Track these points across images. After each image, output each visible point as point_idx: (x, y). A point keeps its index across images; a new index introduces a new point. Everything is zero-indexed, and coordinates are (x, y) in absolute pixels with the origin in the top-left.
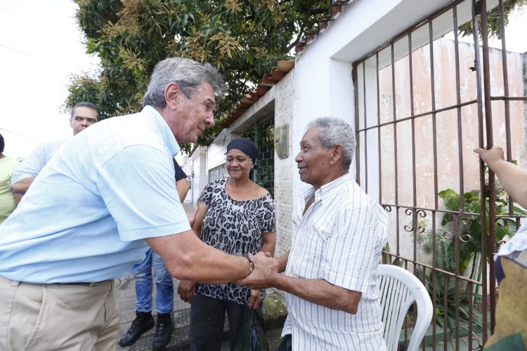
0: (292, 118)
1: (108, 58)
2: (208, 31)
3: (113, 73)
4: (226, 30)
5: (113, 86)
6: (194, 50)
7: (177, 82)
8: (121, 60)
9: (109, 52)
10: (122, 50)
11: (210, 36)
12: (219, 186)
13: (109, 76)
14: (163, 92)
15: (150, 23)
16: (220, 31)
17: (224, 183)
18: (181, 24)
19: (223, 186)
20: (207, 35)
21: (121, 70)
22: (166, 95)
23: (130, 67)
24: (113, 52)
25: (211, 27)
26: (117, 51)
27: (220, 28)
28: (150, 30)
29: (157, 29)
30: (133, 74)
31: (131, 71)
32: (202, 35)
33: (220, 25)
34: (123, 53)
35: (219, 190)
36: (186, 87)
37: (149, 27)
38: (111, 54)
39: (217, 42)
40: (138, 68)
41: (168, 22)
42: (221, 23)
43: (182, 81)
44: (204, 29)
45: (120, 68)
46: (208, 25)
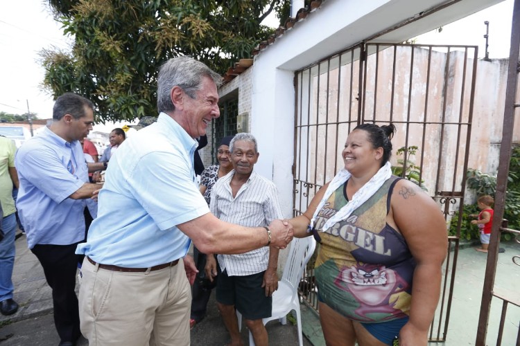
0: (251, 108)
1: (84, 38)
2: (180, 14)
3: (91, 54)
4: (197, 13)
5: (91, 66)
6: (168, 31)
7: (179, 85)
8: (97, 41)
9: (83, 31)
10: (98, 31)
11: (182, 18)
12: (213, 172)
13: (86, 57)
14: (169, 96)
15: (124, 6)
16: (191, 13)
17: (217, 170)
18: (153, 7)
19: (216, 172)
20: (179, 18)
21: (98, 52)
22: (173, 99)
23: (108, 49)
24: (88, 33)
25: (183, 10)
26: (92, 32)
27: (191, 11)
28: (125, 13)
29: (131, 13)
30: (111, 56)
31: (108, 52)
32: (174, 17)
33: (191, 8)
34: (99, 35)
35: (213, 175)
36: (188, 89)
37: (123, 9)
38: (85, 34)
39: (189, 24)
40: (115, 50)
41: (142, 5)
42: (191, 6)
43: (183, 84)
44: (176, 12)
45: (97, 50)
46: (180, 8)
